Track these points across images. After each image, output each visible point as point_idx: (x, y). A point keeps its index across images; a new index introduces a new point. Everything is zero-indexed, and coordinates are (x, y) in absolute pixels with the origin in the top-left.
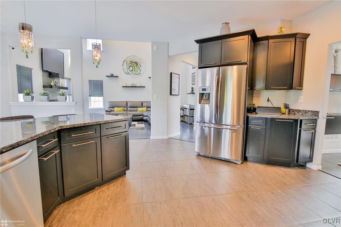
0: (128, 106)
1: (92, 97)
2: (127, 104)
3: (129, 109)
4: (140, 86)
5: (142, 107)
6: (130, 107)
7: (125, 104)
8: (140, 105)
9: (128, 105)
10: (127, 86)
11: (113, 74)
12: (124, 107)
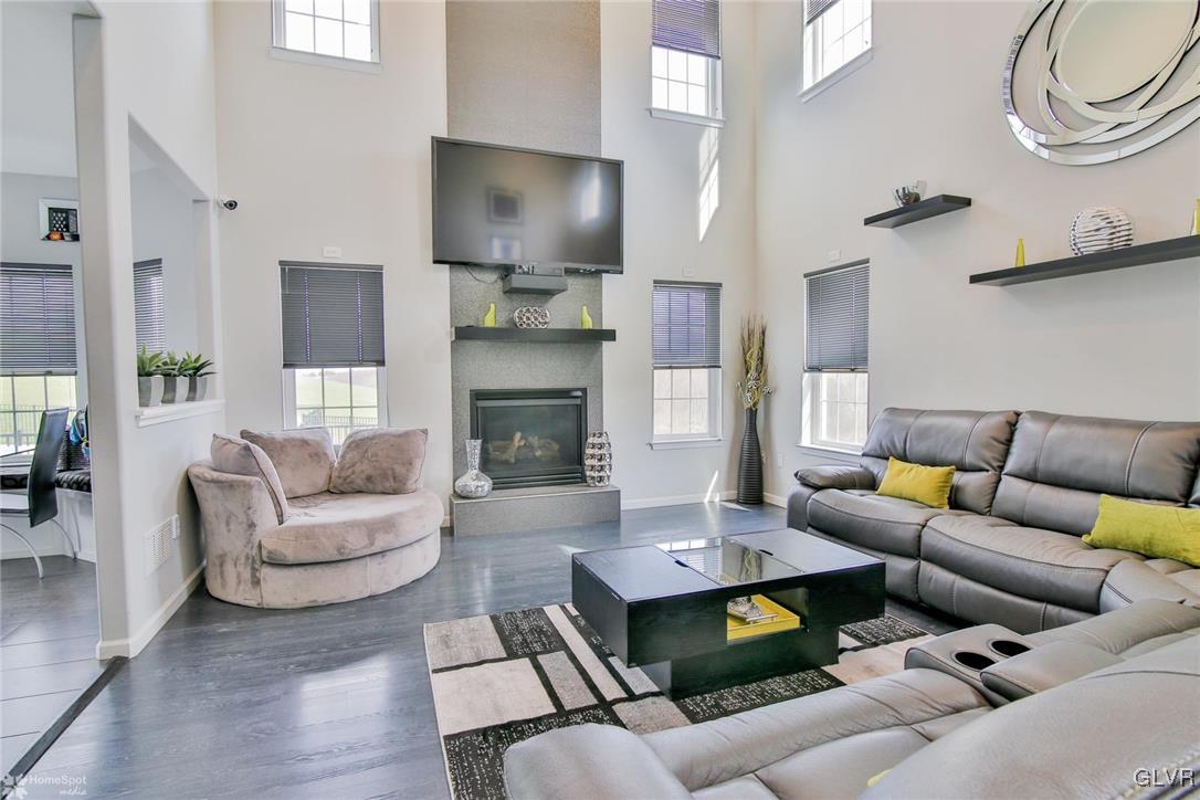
0: (1011, 465)
2: (1008, 442)
3: (1011, 491)
6: (1031, 477)
9: (1015, 449)
11: (916, 191)
12: (958, 469)
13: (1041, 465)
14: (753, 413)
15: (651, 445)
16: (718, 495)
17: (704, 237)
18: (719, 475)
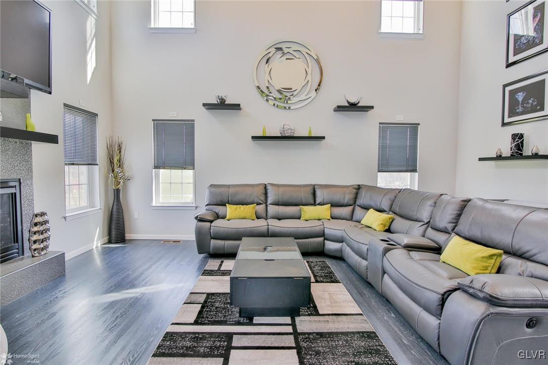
0: (269, 201)
1: (161, 171)
2: (266, 194)
3: (272, 210)
4: (307, 135)
5: (314, 204)
6: (277, 204)
7: (258, 194)
8: (306, 195)
9: (269, 195)
10: (267, 135)
11: (225, 98)
12: (257, 205)
13: (280, 200)
14: (117, 192)
15: (65, 218)
16: (100, 241)
17: (89, 83)
18: (100, 229)
